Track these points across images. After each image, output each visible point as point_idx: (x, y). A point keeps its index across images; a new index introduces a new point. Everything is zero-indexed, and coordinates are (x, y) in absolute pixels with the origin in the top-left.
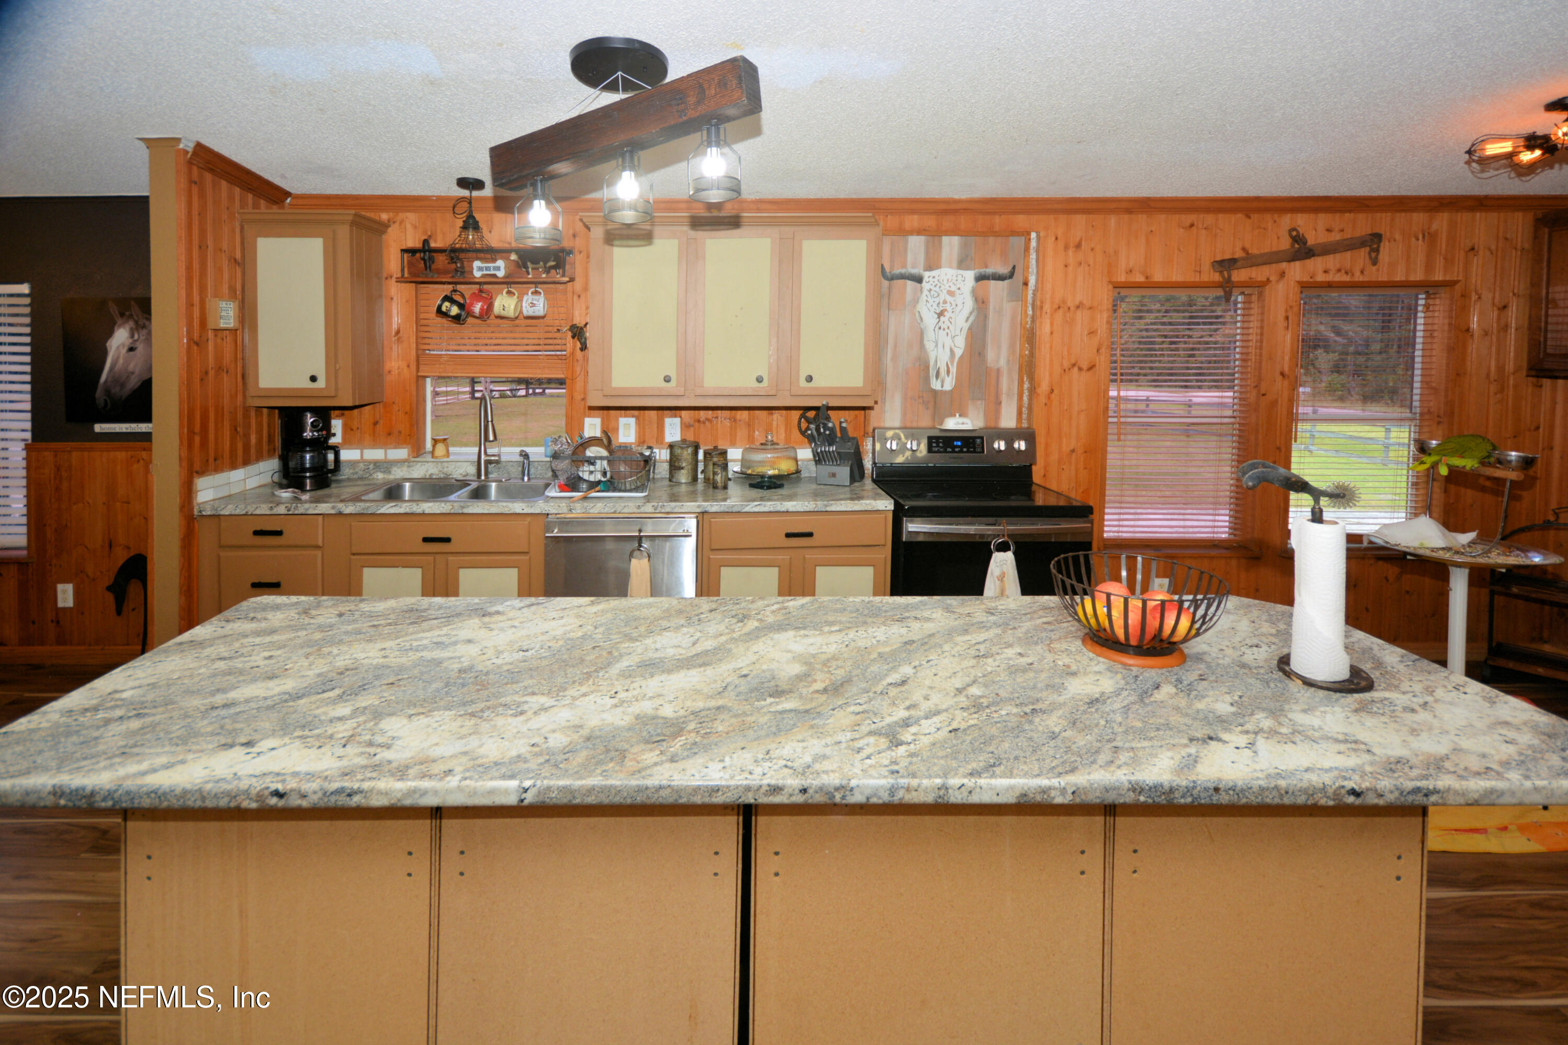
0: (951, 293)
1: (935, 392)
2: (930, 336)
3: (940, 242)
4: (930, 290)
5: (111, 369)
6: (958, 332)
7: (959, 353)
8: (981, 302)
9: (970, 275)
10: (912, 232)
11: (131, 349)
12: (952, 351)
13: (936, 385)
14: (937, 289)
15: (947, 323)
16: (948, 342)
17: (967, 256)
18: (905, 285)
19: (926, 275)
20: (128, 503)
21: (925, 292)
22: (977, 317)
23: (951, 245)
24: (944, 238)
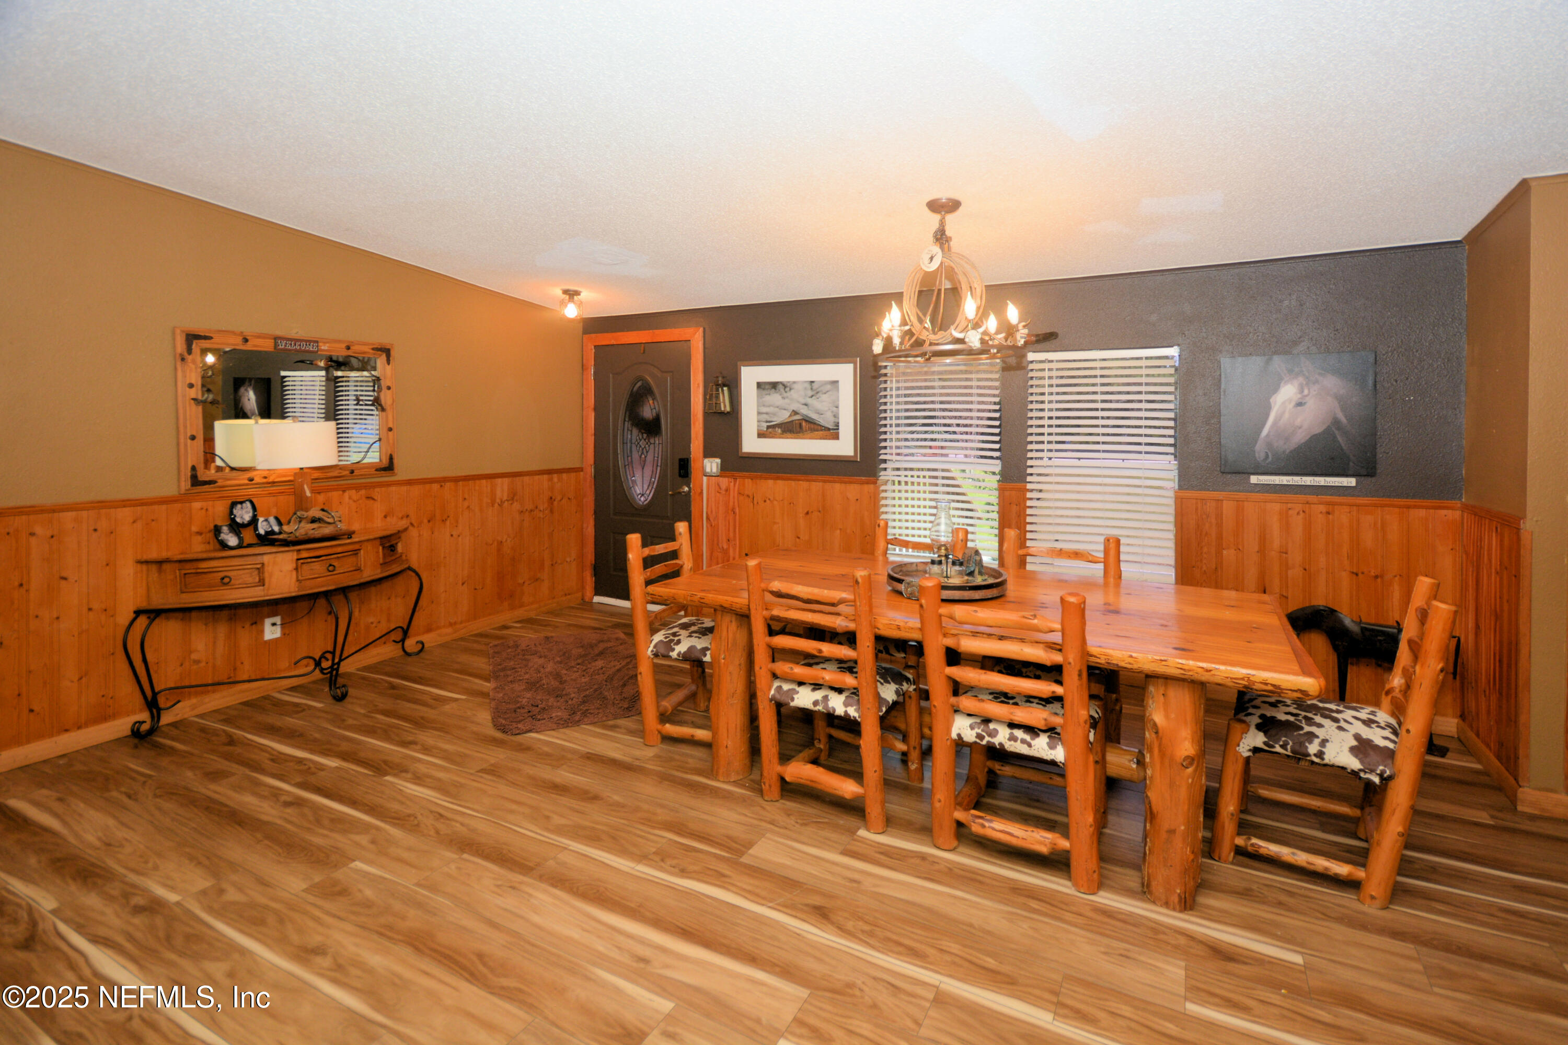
5: (1275, 423)
11: (1300, 404)
20: (1286, 553)
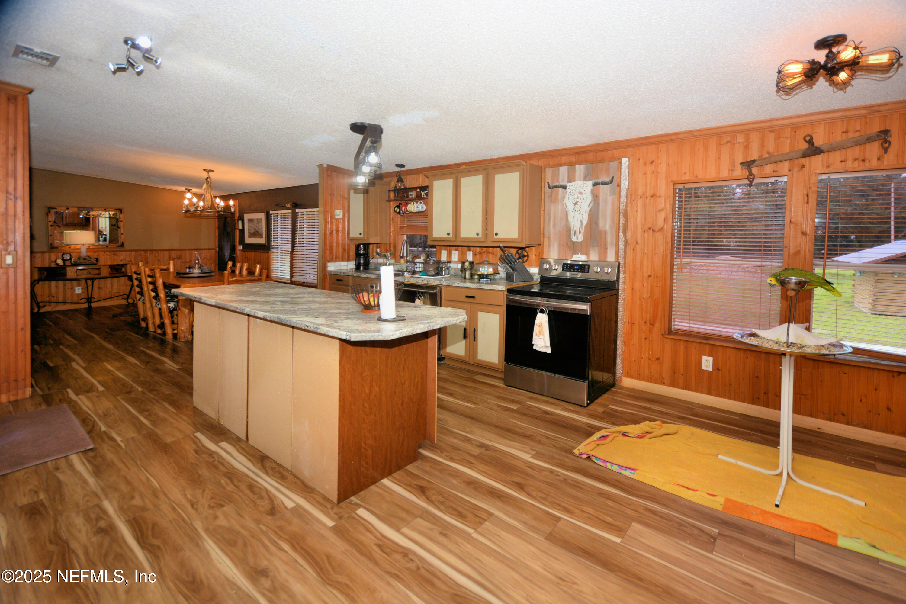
0: (581, 193)
1: (574, 243)
2: (570, 214)
3: (575, 168)
4: (570, 192)
6: (584, 213)
7: (585, 223)
8: (595, 197)
9: (590, 183)
10: (561, 165)
12: (581, 222)
13: (574, 239)
14: (574, 191)
15: (579, 208)
16: (579, 217)
17: (588, 174)
18: (558, 191)
19: (568, 185)
21: (568, 193)
22: (594, 204)
23: (580, 169)
24: (577, 166)
